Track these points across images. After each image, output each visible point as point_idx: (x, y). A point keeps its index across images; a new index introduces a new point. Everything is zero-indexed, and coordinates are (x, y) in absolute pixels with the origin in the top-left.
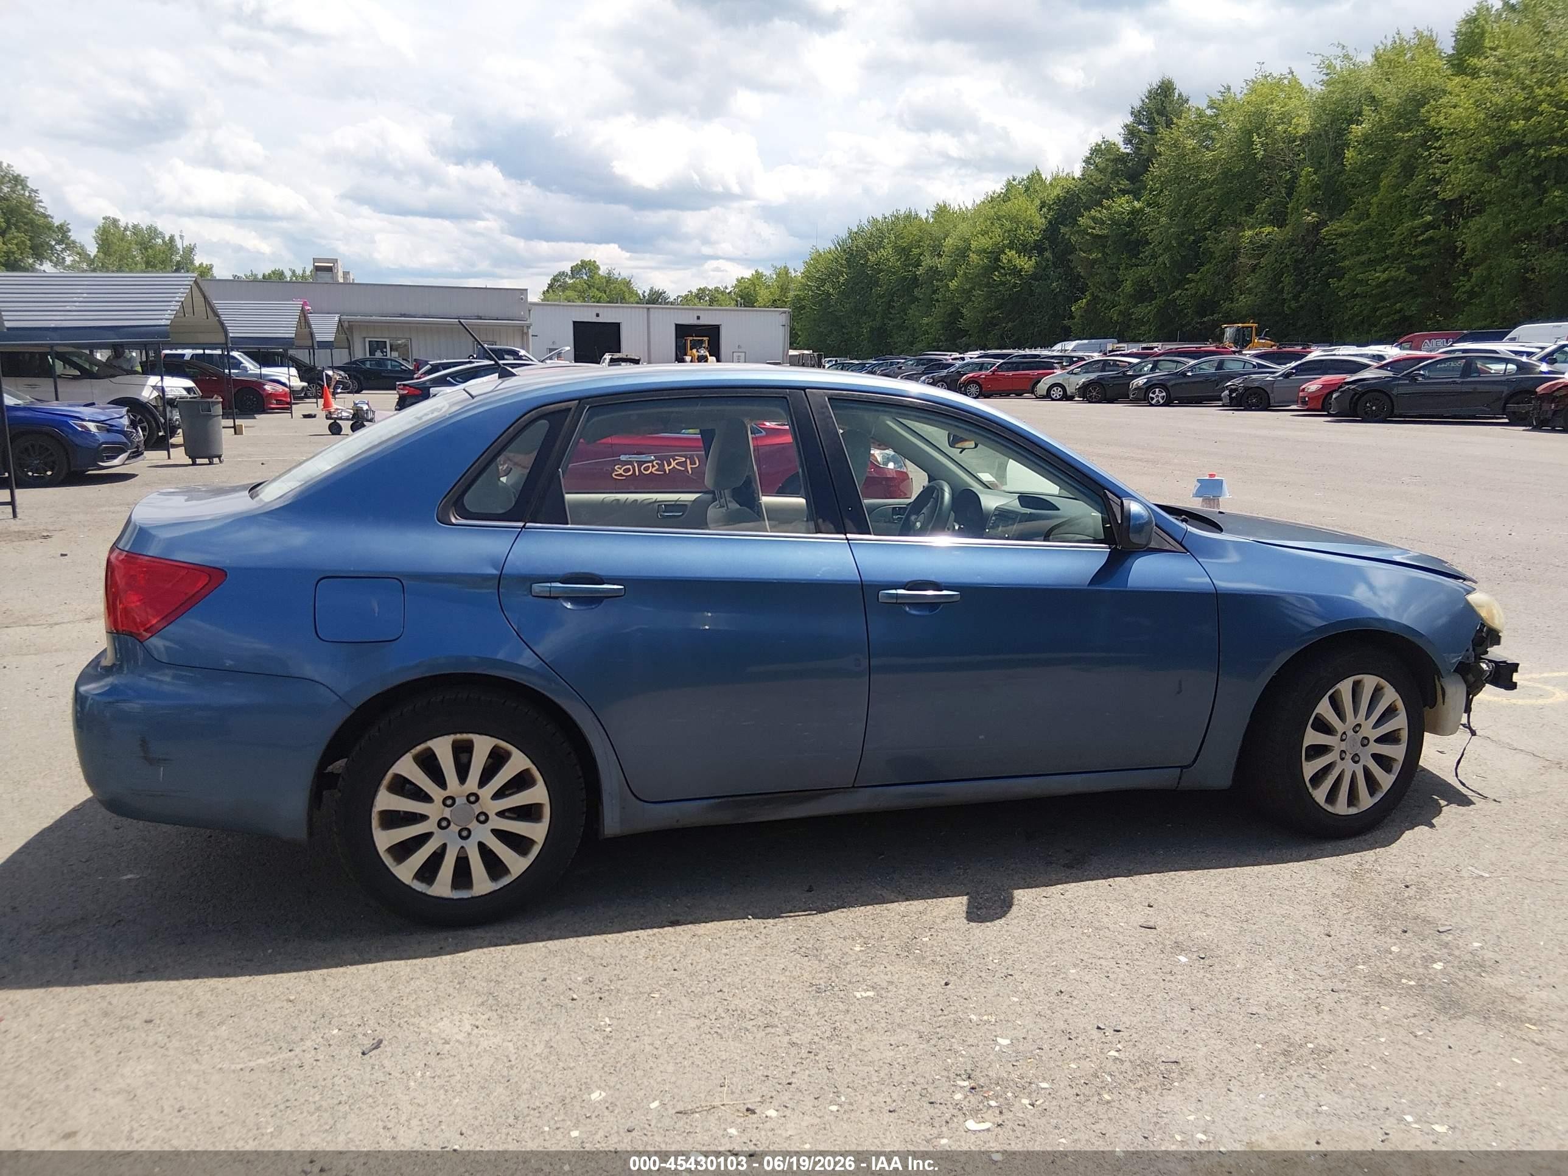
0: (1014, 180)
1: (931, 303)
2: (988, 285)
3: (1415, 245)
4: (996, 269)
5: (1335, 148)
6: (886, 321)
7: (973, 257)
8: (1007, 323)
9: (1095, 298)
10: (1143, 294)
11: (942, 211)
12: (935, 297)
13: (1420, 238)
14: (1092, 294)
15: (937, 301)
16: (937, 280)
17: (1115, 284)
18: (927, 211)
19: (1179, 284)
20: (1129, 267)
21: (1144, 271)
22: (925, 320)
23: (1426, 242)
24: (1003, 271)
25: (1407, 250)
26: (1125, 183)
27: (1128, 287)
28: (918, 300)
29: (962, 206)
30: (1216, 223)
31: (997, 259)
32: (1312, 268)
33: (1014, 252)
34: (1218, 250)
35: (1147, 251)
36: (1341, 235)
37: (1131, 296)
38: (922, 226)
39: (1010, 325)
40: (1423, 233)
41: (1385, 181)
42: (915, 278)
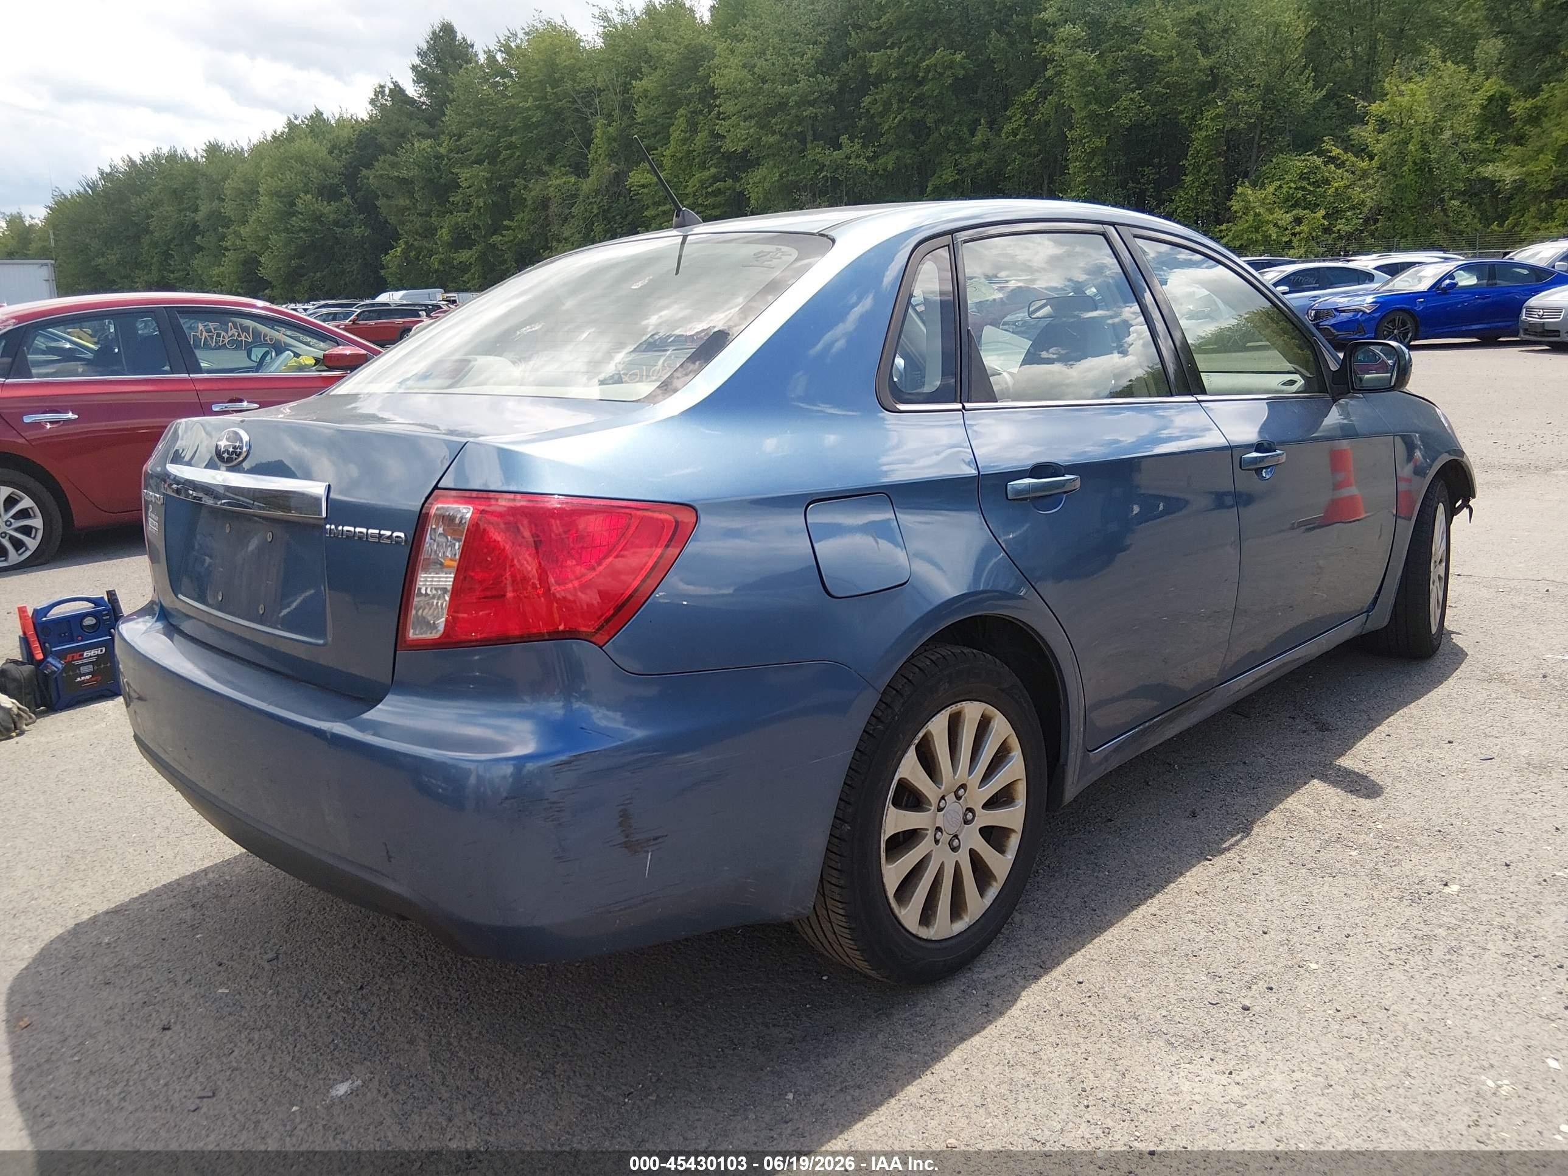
0: (296, 118)
1: (221, 251)
2: (286, 230)
3: (706, 197)
4: (293, 214)
5: (624, 101)
6: (165, 274)
7: (264, 200)
8: (315, 273)
9: (409, 247)
10: (462, 240)
11: (213, 149)
12: (224, 244)
13: (710, 190)
14: (406, 243)
15: (227, 249)
16: (223, 227)
17: (430, 232)
18: (195, 150)
19: (496, 230)
20: (441, 215)
21: (460, 217)
22: (216, 271)
23: (715, 193)
24: (301, 216)
25: (700, 201)
26: (424, 128)
27: (444, 234)
28: (200, 249)
29: (236, 146)
30: (520, 170)
31: (293, 204)
32: (618, 217)
33: (309, 196)
34: (529, 197)
35: (456, 198)
36: (643, 186)
37: (449, 244)
38: (192, 165)
39: (318, 274)
40: (711, 185)
41: (676, 134)
42: (195, 226)
